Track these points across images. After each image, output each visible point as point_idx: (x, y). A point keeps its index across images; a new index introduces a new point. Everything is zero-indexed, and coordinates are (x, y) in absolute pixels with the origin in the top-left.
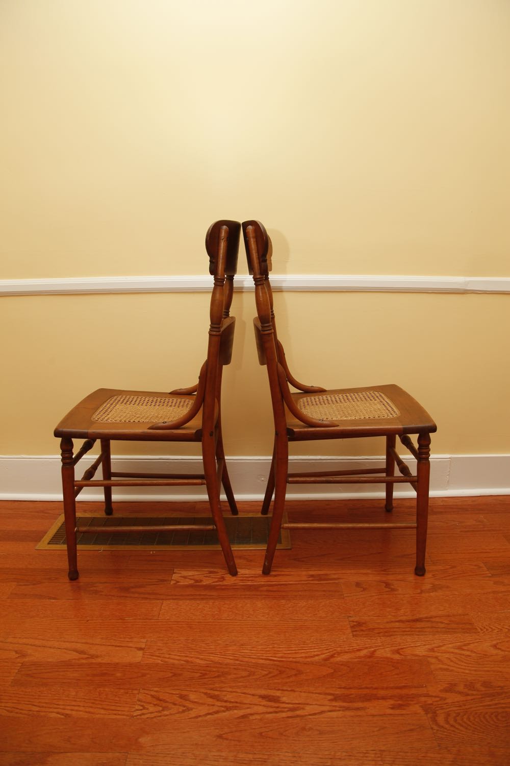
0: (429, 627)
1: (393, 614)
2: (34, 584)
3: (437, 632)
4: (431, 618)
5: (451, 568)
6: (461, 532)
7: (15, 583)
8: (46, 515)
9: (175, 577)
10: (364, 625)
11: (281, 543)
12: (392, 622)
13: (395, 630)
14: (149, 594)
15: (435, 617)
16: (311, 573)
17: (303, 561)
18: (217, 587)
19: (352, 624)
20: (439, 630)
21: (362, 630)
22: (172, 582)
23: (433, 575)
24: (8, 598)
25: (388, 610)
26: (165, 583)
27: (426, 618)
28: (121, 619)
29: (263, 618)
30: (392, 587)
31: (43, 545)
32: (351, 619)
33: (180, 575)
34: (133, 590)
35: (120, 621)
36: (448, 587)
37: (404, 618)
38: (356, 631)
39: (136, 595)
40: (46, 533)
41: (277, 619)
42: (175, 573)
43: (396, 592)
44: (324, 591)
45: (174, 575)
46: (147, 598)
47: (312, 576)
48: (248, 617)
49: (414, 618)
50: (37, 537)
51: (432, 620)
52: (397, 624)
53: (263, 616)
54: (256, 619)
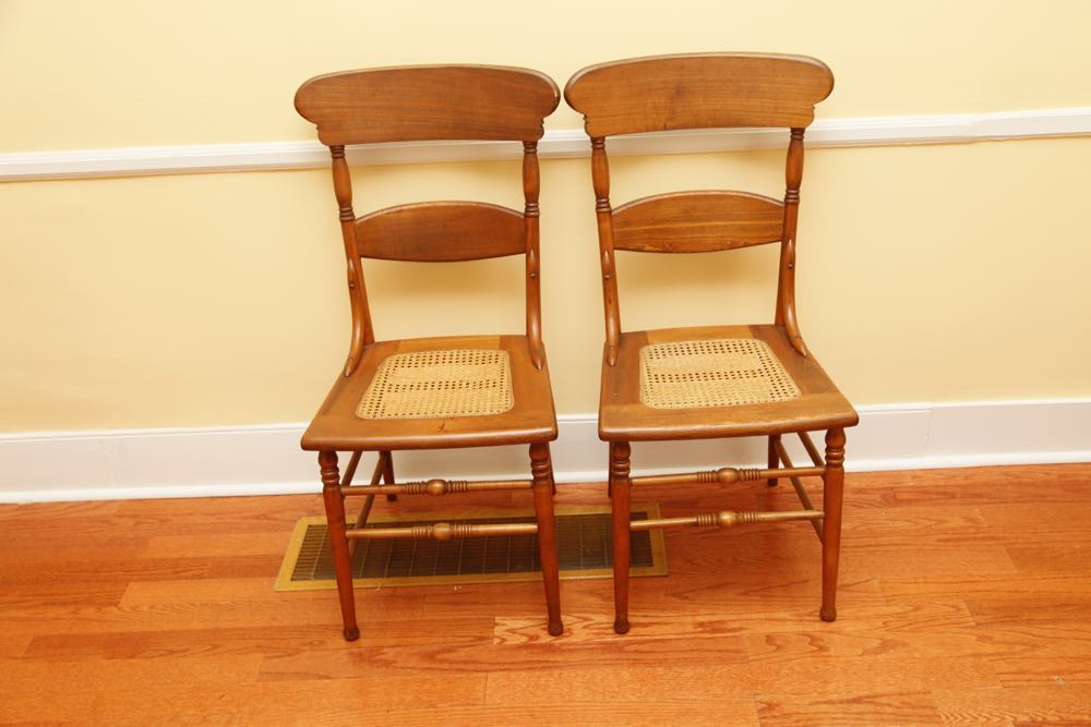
0: (869, 712)
1: (820, 690)
2: (290, 655)
3: (882, 720)
4: (875, 696)
5: (913, 611)
6: (939, 540)
7: (261, 655)
8: (272, 522)
9: (498, 631)
10: (777, 708)
11: (652, 566)
12: (818, 703)
13: (821, 717)
14: (465, 662)
15: (882, 696)
16: (700, 619)
17: (686, 598)
18: (564, 648)
19: (761, 706)
20: (885, 717)
21: (774, 717)
22: (496, 641)
23: (885, 623)
24: (258, 681)
25: (813, 683)
26: (486, 642)
27: (868, 697)
28: (433, 706)
29: (633, 698)
30: (821, 644)
31: (284, 582)
32: (759, 698)
33: (505, 628)
34: (440, 657)
35: (431, 709)
36: (905, 645)
37: (834, 697)
38: (765, 718)
39: (446, 666)
40: (281, 557)
41: (654, 699)
42: (497, 624)
43: (825, 654)
44: (719, 651)
45: (496, 628)
46: (462, 670)
47: (701, 624)
48: (613, 697)
49: (851, 696)
50: (269, 567)
51: (875, 700)
52: (824, 706)
53: (633, 695)
54: (622, 700)
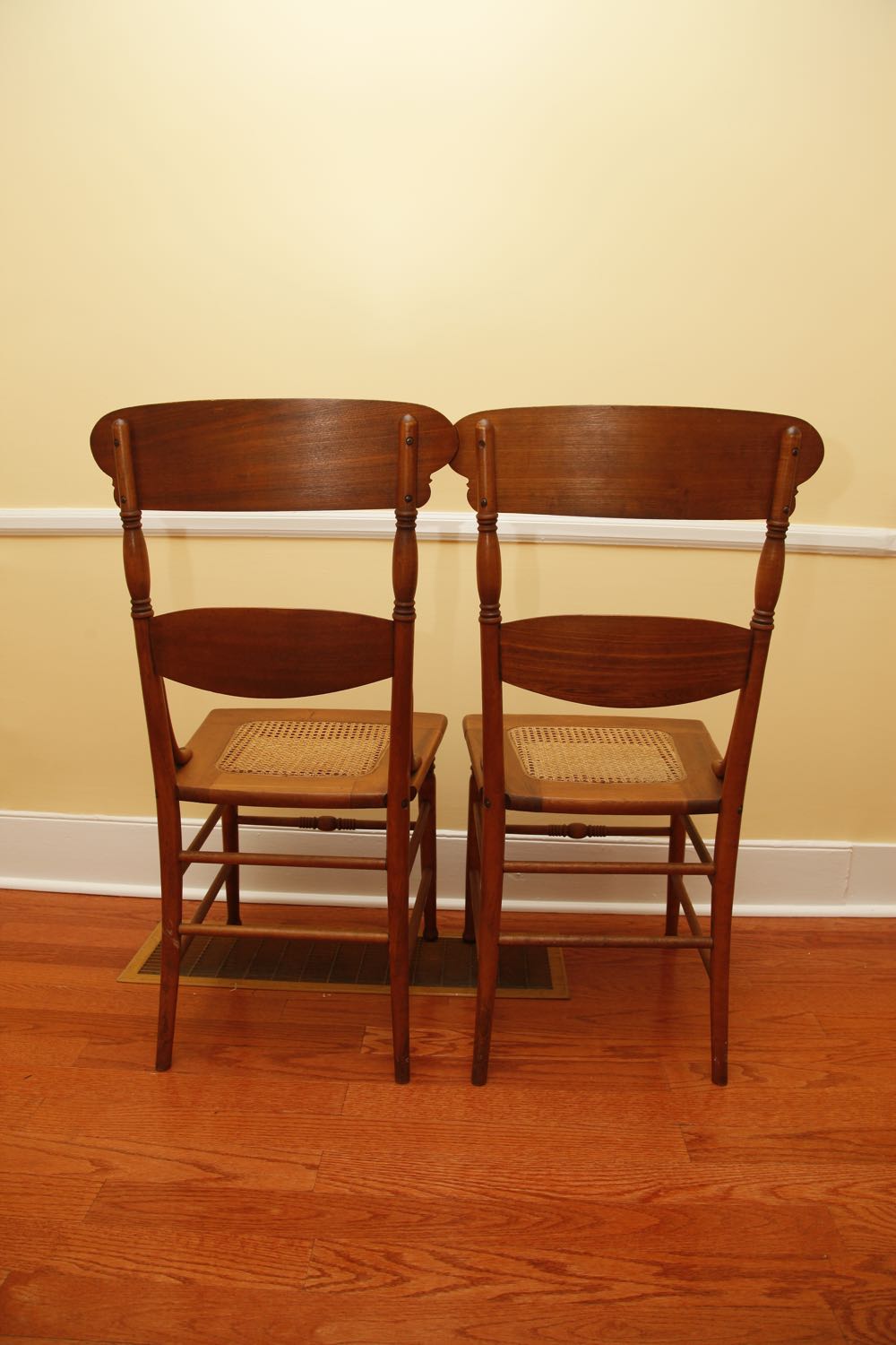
0: (826, 1150)
1: (761, 1123)
2: (119, 1043)
3: (842, 1158)
4: (829, 1133)
5: (860, 1045)
6: (873, 980)
7: (86, 1040)
8: (135, 921)
9: (367, 1040)
10: (710, 1141)
11: (552, 988)
12: (759, 1137)
13: (766, 1151)
14: (323, 1069)
15: (838, 1131)
16: (610, 1043)
17: (594, 1022)
18: (445, 1062)
19: (689, 1138)
20: (845, 1155)
21: (706, 1150)
22: (364, 1050)
23: (828, 1056)
24: (74, 1065)
25: (752, 1115)
26: (350, 1050)
27: (820, 1133)
28: (275, 1112)
29: (528, 1121)
30: (756, 1074)
31: (131, 974)
32: (686, 1129)
33: (376, 1038)
34: (294, 1061)
35: (273, 1115)
36: (855, 1079)
37: (779, 1131)
38: (694, 1151)
39: (301, 1071)
40: (134, 952)
41: (553, 1124)
42: (367, 1034)
43: (763, 1084)
44: (634, 1076)
45: (365, 1038)
46: (319, 1077)
47: (612, 1048)
48: (502, 1118)
49: (799, 1131)
50: (121, 960)
51: (829, 1136)
52: (768, 1140)
53: (528, 1117)
54: (514, 1122)
